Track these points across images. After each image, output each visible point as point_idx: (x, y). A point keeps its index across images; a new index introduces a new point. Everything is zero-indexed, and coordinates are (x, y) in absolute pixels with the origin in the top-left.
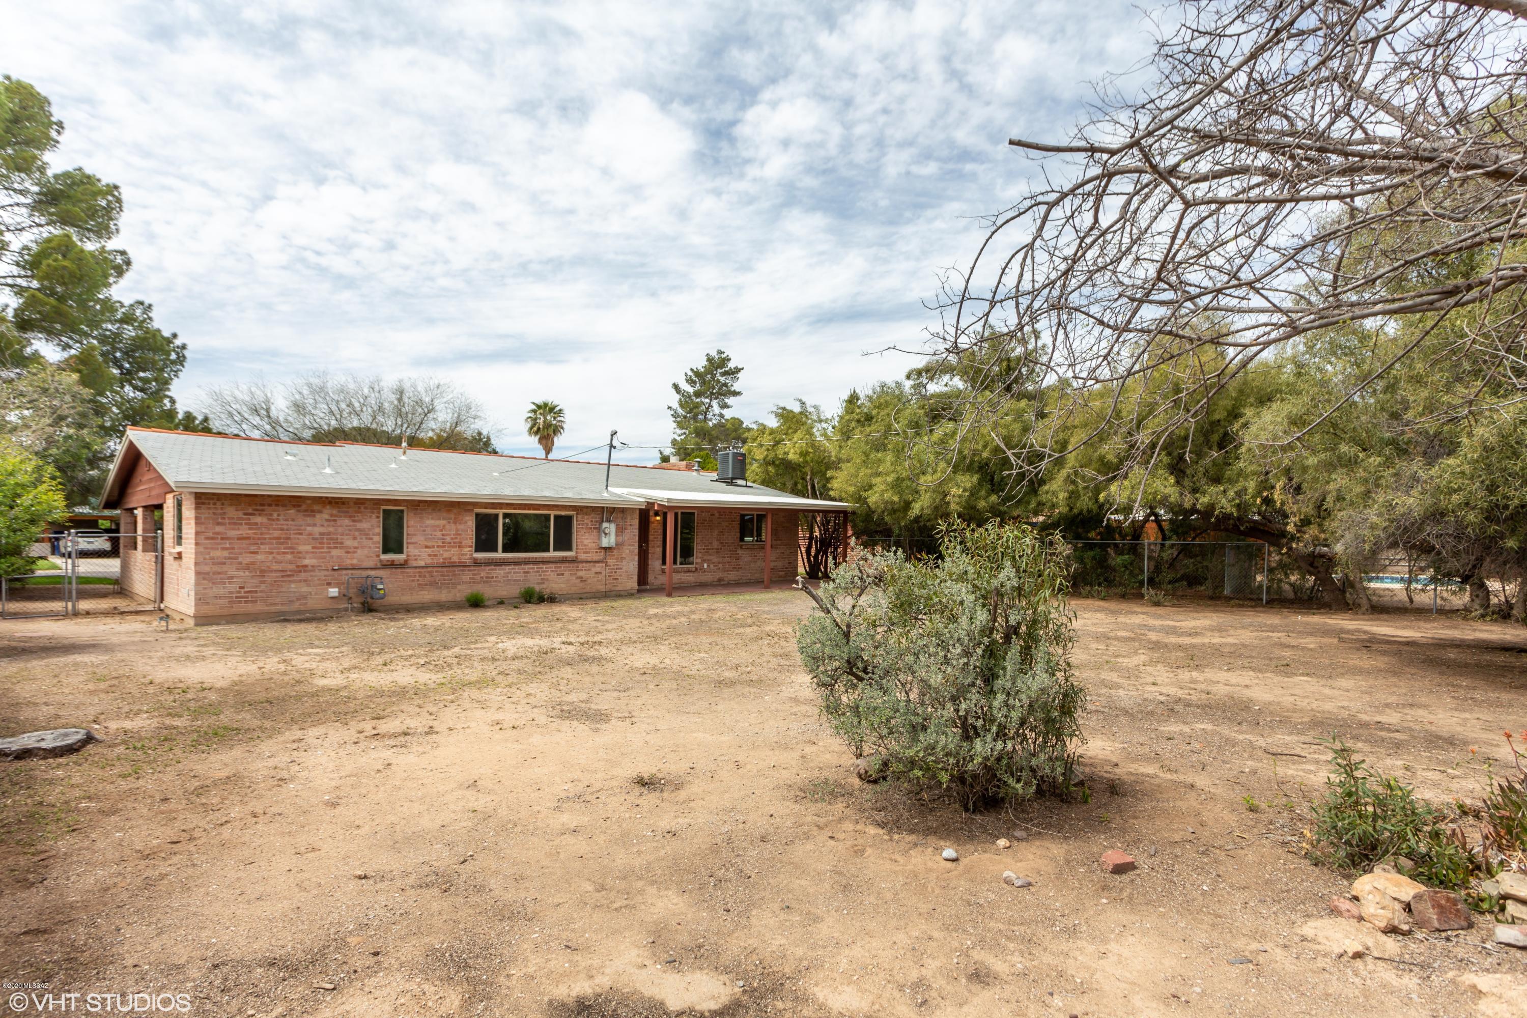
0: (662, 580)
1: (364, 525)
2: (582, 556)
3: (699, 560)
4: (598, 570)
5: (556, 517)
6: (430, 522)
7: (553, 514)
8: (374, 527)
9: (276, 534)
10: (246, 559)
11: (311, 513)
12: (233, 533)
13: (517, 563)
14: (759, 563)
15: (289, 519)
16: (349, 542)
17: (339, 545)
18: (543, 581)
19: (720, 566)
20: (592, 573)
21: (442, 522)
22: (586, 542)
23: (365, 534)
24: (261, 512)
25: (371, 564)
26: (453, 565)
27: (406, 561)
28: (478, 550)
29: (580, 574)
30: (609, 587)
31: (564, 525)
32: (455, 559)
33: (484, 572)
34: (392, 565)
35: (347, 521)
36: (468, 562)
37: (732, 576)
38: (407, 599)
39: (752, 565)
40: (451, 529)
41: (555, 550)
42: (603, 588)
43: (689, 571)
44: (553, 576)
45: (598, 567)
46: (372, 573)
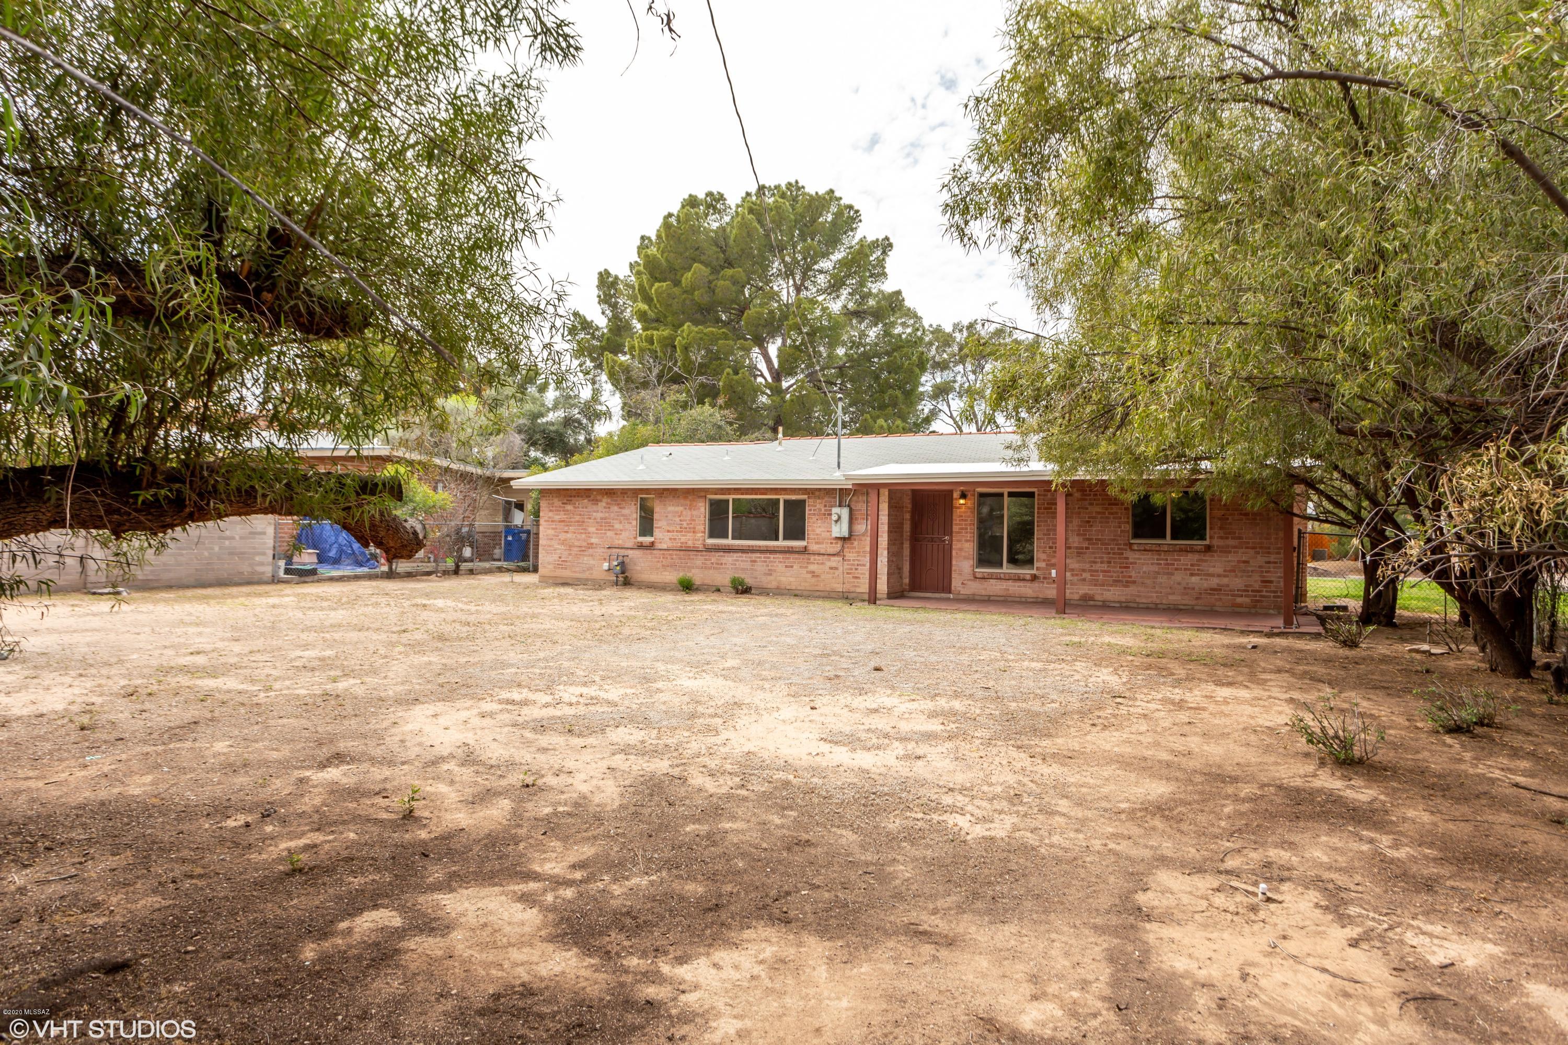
0: (975, 588)
1: (626, 511)
2: (814, 547)
3: (1043, 565)
4: (834, 564)
5: (786, 502)
6: (671, 508)
7: (782, 498)
8: (632, 512)
9: (577, 518)
10: (563, 536)
11: (596, 501)
12: (557, 518)
13: (743, 551)
14: (1178, 577)
15: (584, 506)
16: (617, 526)
17: (611, 527)
18: (770, 573)
19: (1086, 575)
20: (826, 568)
21: (681, 508)
22: (818, 531)
23: (626, 517)
24: (569, 502)
25: (630, 545)
26: (687, 550)
27: (653, 544)
28: (712, 535)
29: (812, 567)
30: (847, 587)
31: (796, 511)
32: (690, 543)
33: (715, 557)
34: (641, 546)
35: (615, 508)
36: (701, 547)
37: (1113, 594)
38: (655, 577)
39: (1162, 579)
40: (687, 514)
41: (785, 538)
42: (839, 588)
43: (1019, 579)
44: (780, 567)
45: (835, 561)
46: (630, 552)
